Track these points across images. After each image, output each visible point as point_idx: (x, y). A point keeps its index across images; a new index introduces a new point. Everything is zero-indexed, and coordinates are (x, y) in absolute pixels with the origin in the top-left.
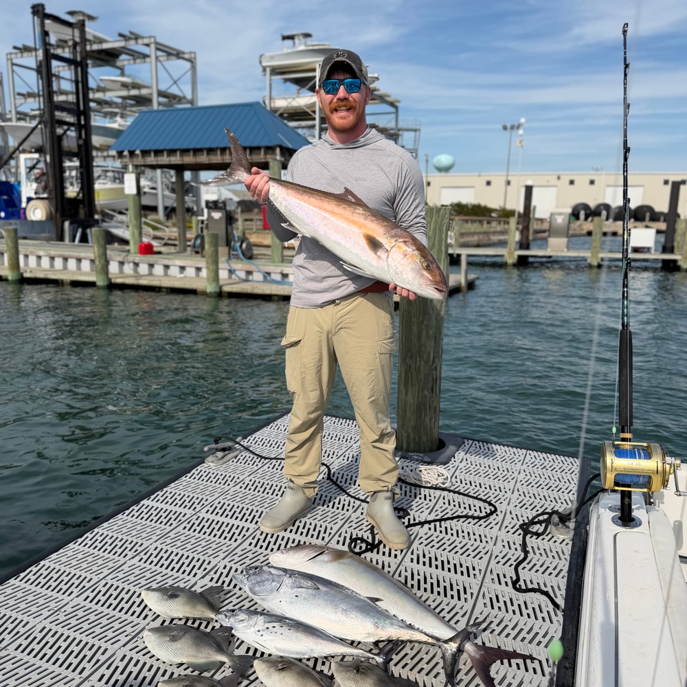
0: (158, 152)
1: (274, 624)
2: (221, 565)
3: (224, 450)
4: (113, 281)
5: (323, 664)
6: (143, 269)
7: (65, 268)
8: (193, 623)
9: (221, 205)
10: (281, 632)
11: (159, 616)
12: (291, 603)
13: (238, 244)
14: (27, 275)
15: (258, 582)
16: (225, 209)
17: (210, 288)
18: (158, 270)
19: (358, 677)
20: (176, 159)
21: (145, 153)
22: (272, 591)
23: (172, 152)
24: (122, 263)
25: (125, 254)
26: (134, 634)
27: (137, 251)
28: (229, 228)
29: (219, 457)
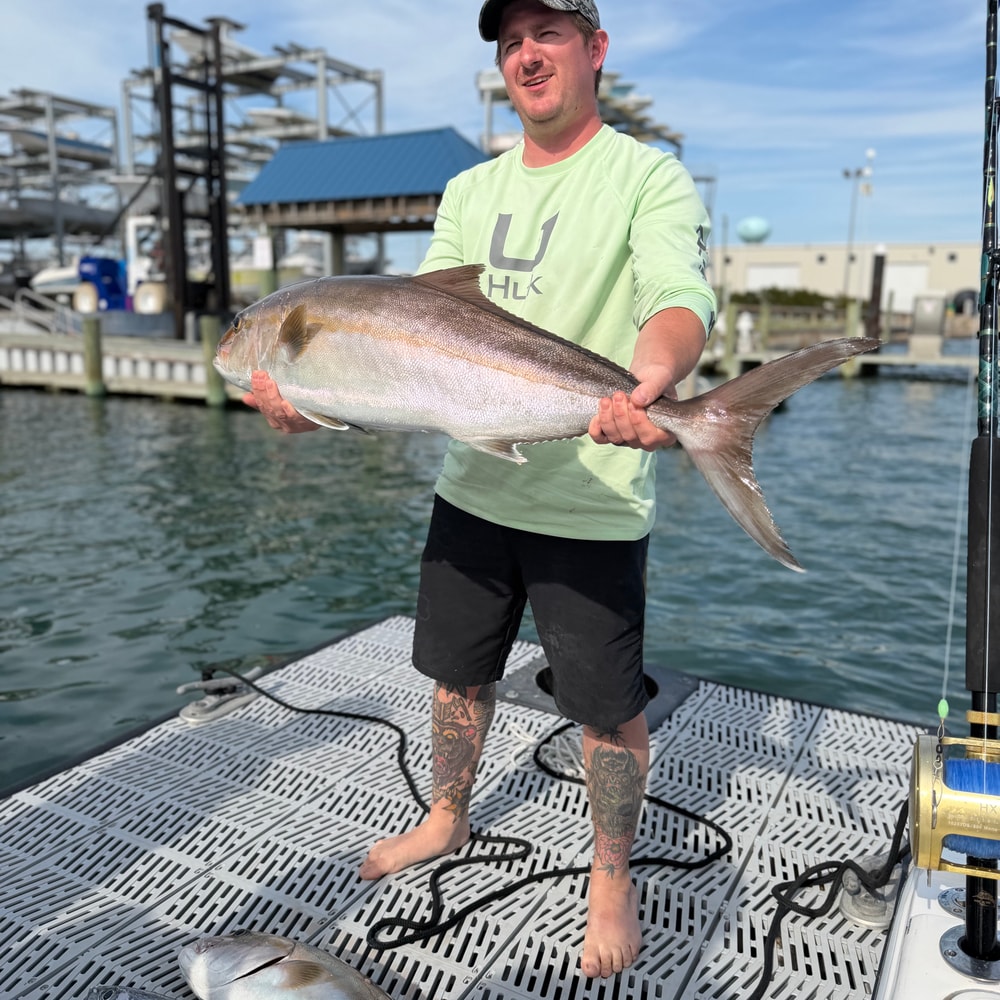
0: (302, 205)
3: (220, 691)
4: (232, 396)
20: (328, 216)
21: (284, 207)
23: (321, 204)
29: (208, 705)
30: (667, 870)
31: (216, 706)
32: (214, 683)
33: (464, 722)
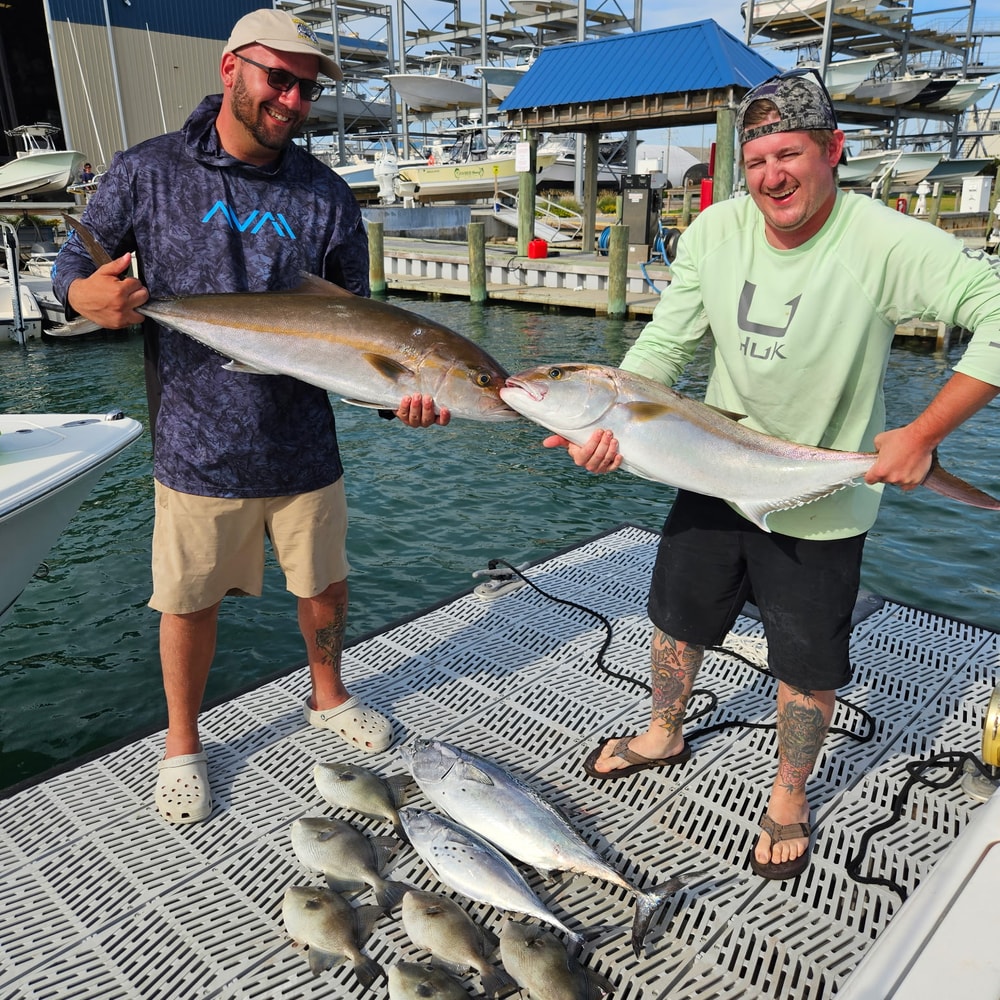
0: (561, 109)
1: (456, 845)
3: (501, 577)
4: (491, 295)
5: (498, 918)
6: (532, 278)
7: (439, 277)
9: (642, 181)
10: (461, 858)
11: (324, 801)
12: (456, 797)
13: (663, 241)
14: (392, 286)
15: (423, 763)
16: (648, 187)
17: (613, 308)
18: (551, 279)
19: (528, 952)
20: (584, 118)
21: (544, 111)
22: (436, 777)
24: (506, 270)
25: (510, 257)
26: (288, 819)
27: (526, 253)
28: (653, 215)
29: (494, 587)
31: (498, 588)
32: (498, 571)
33: (675, 666)
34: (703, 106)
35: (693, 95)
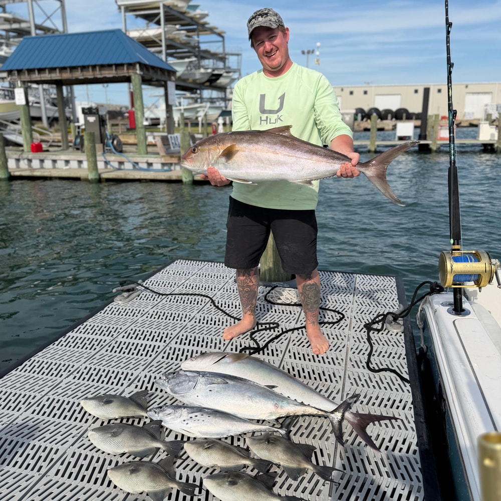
0: (41, 70)
1: (196, 414)
2: (143, 375)
3: (128, 291)
4: (12, 174)
5: (239, 440)
6: (36, 164)
8: (127, 421)
9: (94, 111)
10: (203, 419)
11: (98, 419)
12: (207, 396)
13: (110, 141)
15: (177, 384)
16: (98, 113)
17: (91, 176)
18: (48, 164)
19: (270, 447)
20: (56, 76)
21: (30, 71)
22: (189, 389)
23: (52, 70)
24: (18, 160)
25: (20, 153)
26: (79, 435)
27: (29, 150)
28: (102, 128)
29: (125, 296)
30: (327, 325)
31: (128, 296)
32: (126, 287)
33: (251, 284)
34: (124, 72)
35: (119, 66)
